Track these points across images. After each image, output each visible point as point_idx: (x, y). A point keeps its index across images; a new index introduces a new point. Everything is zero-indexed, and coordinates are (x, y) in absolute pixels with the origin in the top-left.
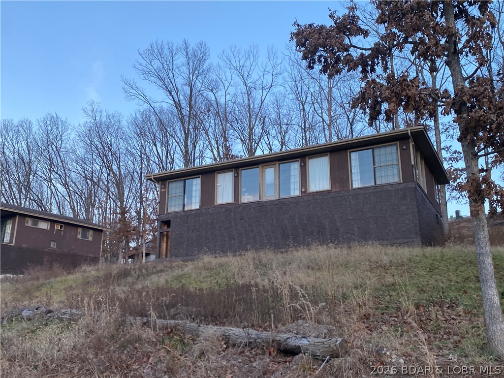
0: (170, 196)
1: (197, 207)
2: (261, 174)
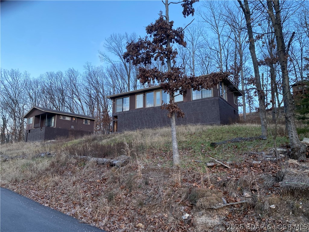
0: (117, 105)
1: (128, 110)
2: (154, 95)
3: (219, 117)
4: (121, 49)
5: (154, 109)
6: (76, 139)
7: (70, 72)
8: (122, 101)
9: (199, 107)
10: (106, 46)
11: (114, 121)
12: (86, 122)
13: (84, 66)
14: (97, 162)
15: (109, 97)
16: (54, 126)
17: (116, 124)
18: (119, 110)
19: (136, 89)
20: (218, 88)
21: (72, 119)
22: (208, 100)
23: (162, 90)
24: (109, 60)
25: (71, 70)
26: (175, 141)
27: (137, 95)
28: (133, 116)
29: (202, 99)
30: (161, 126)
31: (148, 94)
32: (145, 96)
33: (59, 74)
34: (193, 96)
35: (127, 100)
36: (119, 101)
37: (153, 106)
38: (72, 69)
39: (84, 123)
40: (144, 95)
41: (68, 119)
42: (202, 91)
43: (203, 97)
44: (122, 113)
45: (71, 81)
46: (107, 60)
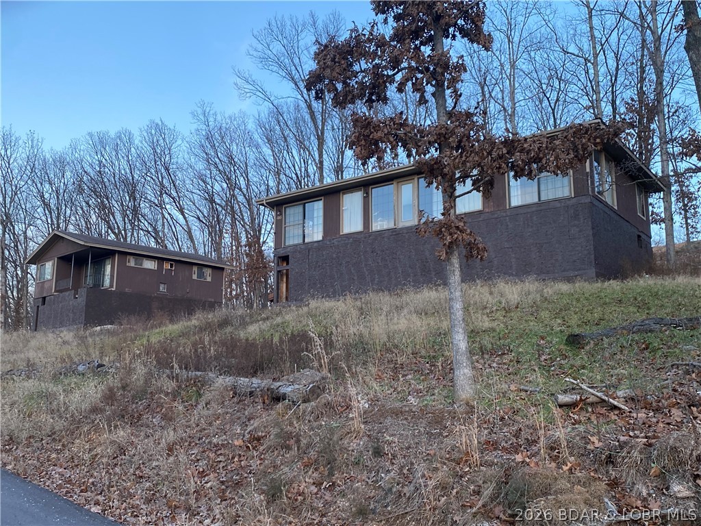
0: (287, 224)
1: (320, 238)
2: (395, 192)
3: (593, 256)
4: (296, 61)
5: (395, 233)
6: (172, 321)
7: (153, 132)
8: (302, 213)
9: (532, 227)
10: (255, 54)
11: (279, 272)
12: (201, 275)
13: (192, 113)
14: (234, 388)
15: (264, 202)
16: (111, 286)
17: (285, 280)
18: (293, 238)
19: (342, 178)
20: (588, 170)
21: (160, 267)
22: (558, 205)
23: (418, 179)
24: (264, 92)
25: (157, 125)
26: (460, 330)
27: (344, 194)
28: (334, 256)
29: (540, 204)
30: (418, 285)
31: (376, 192)
32: (368, 196)
33: (124, 139)
34: (512, 194)
35: (317, 208)
36: (293, 213)
37: (392, 226)
38: (160, 124)
39: (195, 277)
40: (367, 193)
41: (150, 265)
42: (541, 179)
43: (543, 198)
44: (303, 247)
45: (157, 156)
46: (258, 93)
